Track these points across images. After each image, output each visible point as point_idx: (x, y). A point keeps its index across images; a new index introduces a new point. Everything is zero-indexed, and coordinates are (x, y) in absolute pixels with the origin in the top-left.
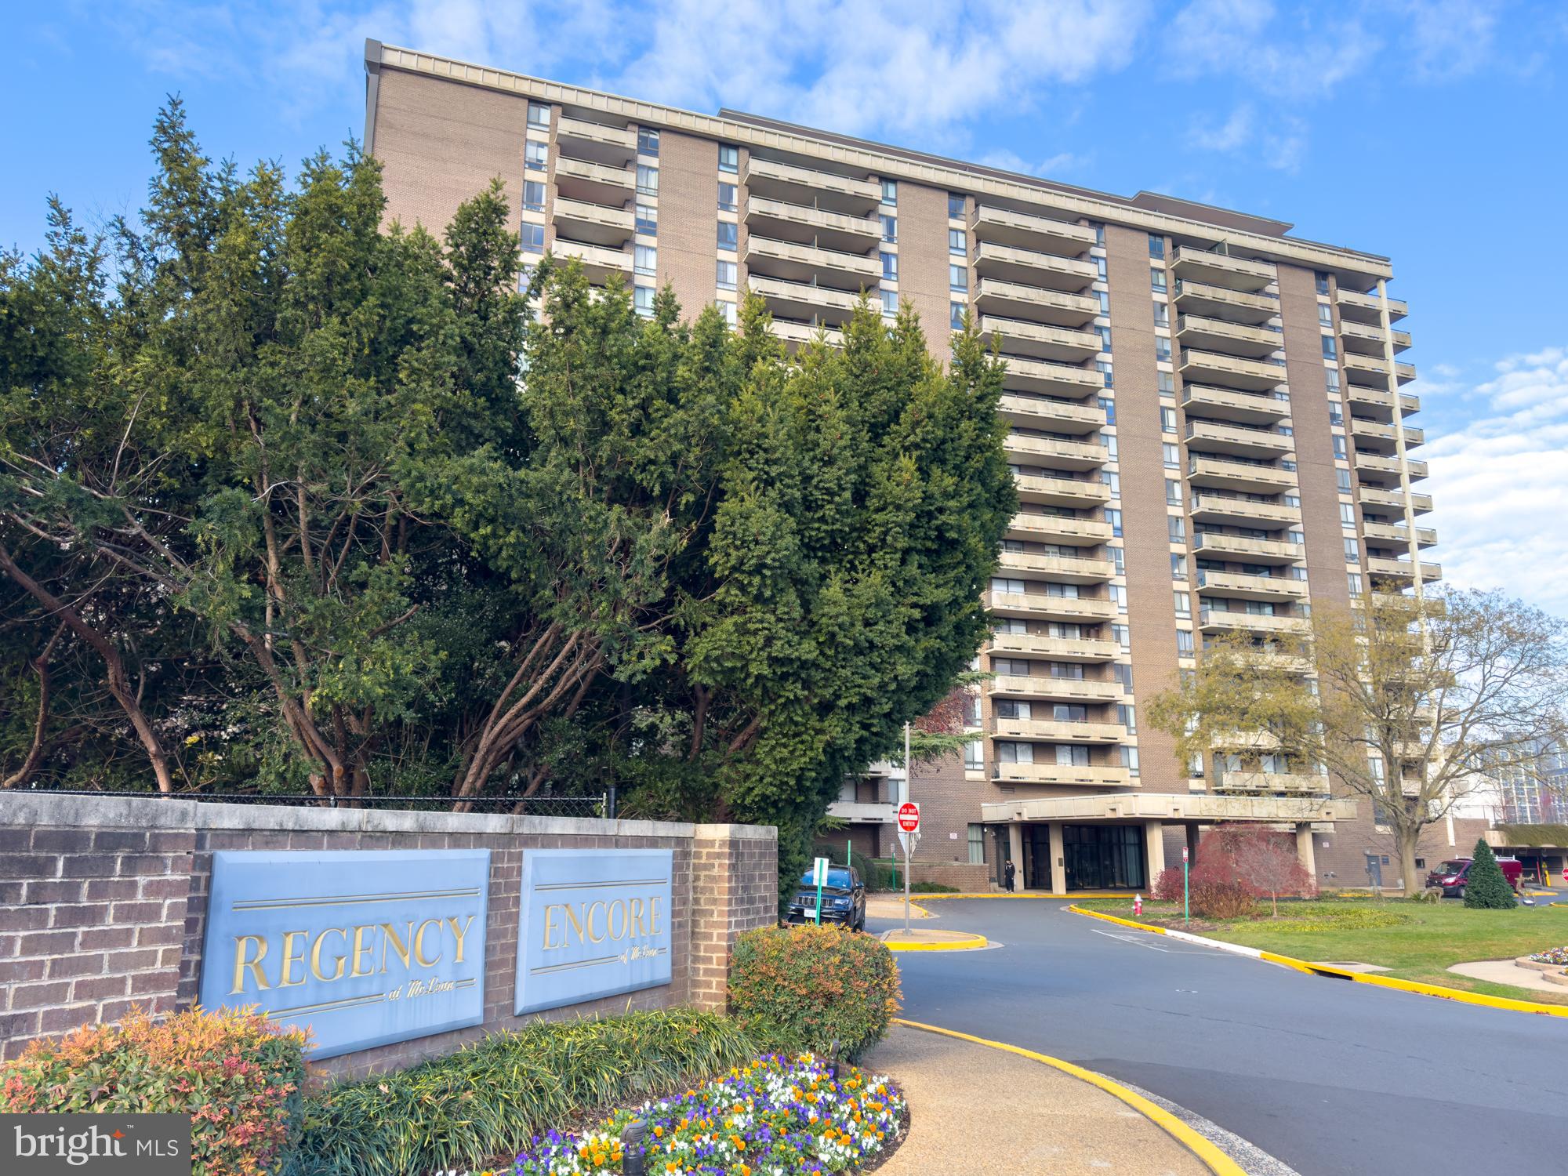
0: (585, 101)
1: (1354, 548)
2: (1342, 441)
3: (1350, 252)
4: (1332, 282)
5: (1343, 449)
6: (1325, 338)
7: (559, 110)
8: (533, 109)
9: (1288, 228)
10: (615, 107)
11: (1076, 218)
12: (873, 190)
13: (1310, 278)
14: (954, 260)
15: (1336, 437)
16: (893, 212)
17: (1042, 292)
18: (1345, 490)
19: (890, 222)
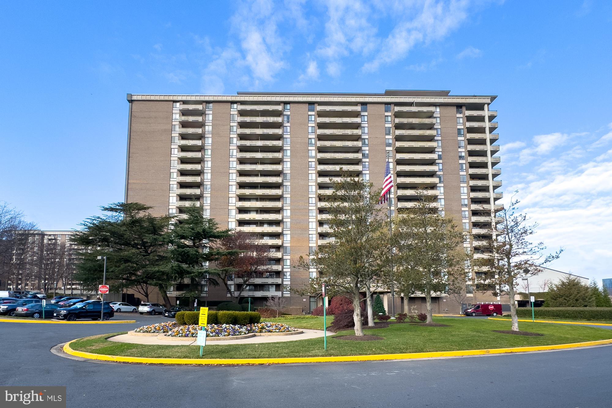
0: (189, 98)
1: (466, 202)
2: (464, 165)
3: (476, 96)
4: (464, 108)
5: (464, 168)
6: (459, 129)
7: (182, 103)
8: (174, 104)
9: (449, 92)
10: (198, 98)
11: (356, 104)
12: (280, 108)
13: (454, 109)
14: (310, 125)
15: (462, 164)
16: (289, 113)
17: (339, 130)
18: (464, 182)
19: (288, 116)
